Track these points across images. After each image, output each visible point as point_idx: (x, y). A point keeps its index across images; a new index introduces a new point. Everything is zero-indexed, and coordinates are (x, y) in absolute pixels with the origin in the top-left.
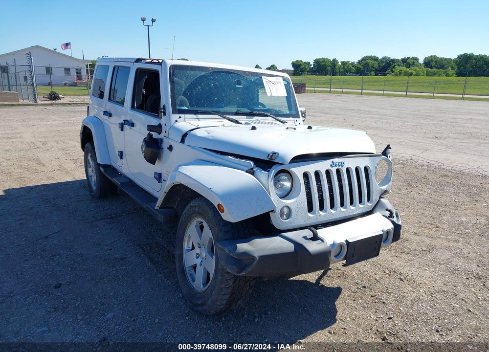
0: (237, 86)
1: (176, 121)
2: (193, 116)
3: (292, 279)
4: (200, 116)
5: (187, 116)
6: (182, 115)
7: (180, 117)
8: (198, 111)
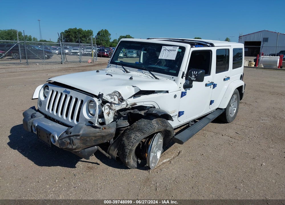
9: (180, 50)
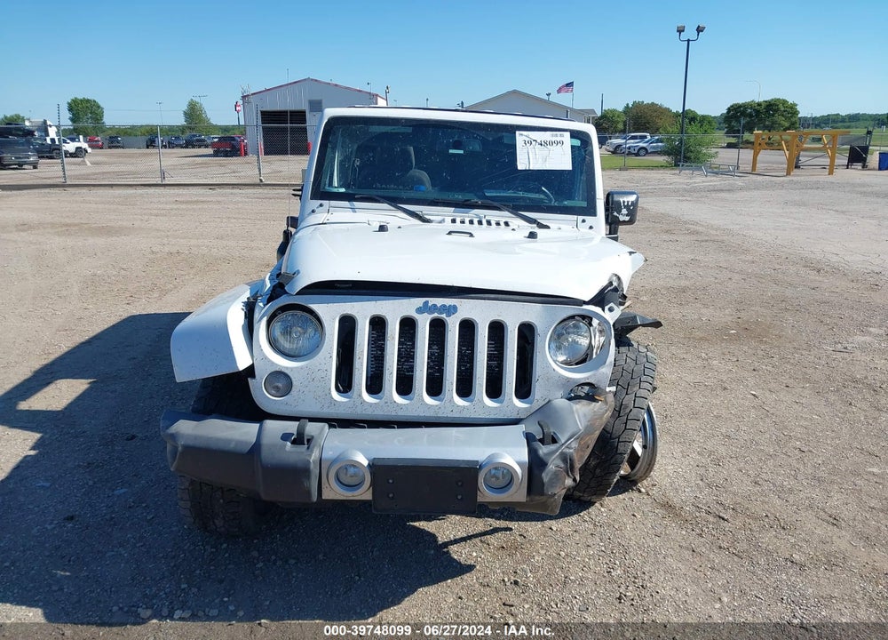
0: (451, 151)
1: (313, 211)
2: (346, 204)
3: (416, 524)
4: (357, 204)
5: (333, 203)
6: (325, 203)
7: (321, 205)
8: (355, 195)
9: (577, 143)
